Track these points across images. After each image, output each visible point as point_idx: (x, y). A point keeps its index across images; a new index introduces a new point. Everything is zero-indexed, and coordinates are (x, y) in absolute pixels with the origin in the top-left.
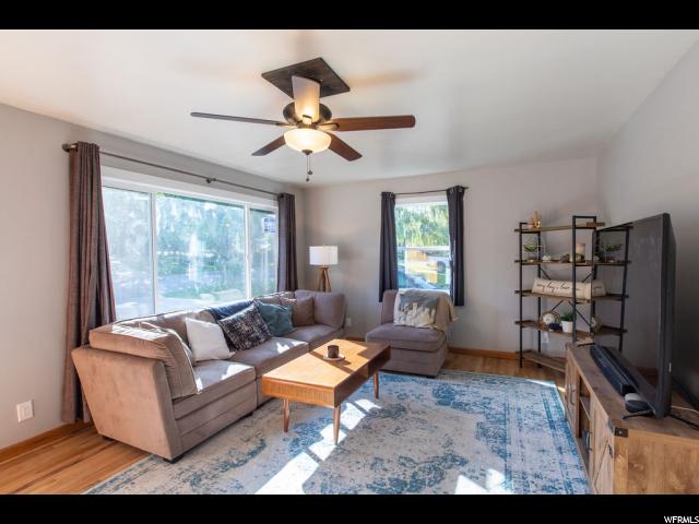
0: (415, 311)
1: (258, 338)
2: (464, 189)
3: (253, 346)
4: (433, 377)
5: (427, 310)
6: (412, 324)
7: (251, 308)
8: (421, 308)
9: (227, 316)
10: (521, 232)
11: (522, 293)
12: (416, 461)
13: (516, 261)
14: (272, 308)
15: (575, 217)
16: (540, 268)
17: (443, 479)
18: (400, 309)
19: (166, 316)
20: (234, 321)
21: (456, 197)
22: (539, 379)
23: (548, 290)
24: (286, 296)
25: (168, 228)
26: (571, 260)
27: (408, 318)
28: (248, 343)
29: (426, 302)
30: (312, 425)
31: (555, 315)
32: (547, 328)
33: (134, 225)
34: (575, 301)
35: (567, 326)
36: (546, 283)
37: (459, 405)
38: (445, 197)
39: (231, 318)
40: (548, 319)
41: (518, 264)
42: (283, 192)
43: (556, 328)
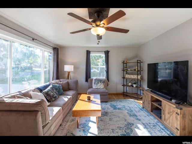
0: (99, 84)
1: (56, 97)
2: (109, 51)
3: (55, 100)
4: (107, 102)
5: (103, 83)
6: (99, 88)
7: (51, 86)
8: (101, 83)
9: (44, 90)
10: (124, 63)
11: (124, 78)
12: (122, 127)
13: (122, 70)
14: (56, 86)
15: (138, 60)
16: (127, 72)
17: (132, 130)
18: (94, 84)
19: (23, 92)
20: (48, 91)
21: (107, 53)
22: (129, 99)
23: (130, 77)
24: (58, 81)
25: (16, 56)
26: (137, 70)
27: (98, 86)
28: (53, 99)
29: (102, 81)
30: (85, 124)
31: (131, 83)
32: (130, 86)
33: (3, 53)
34: (138, 79)
35: (134, 86)
36: (129, 76)
37: (119, 109)
38: (104, 53)
39: (46, 90)
40: (130, 84)
41: (123, 71)
42: (56, 47)
43: (132, 86)
